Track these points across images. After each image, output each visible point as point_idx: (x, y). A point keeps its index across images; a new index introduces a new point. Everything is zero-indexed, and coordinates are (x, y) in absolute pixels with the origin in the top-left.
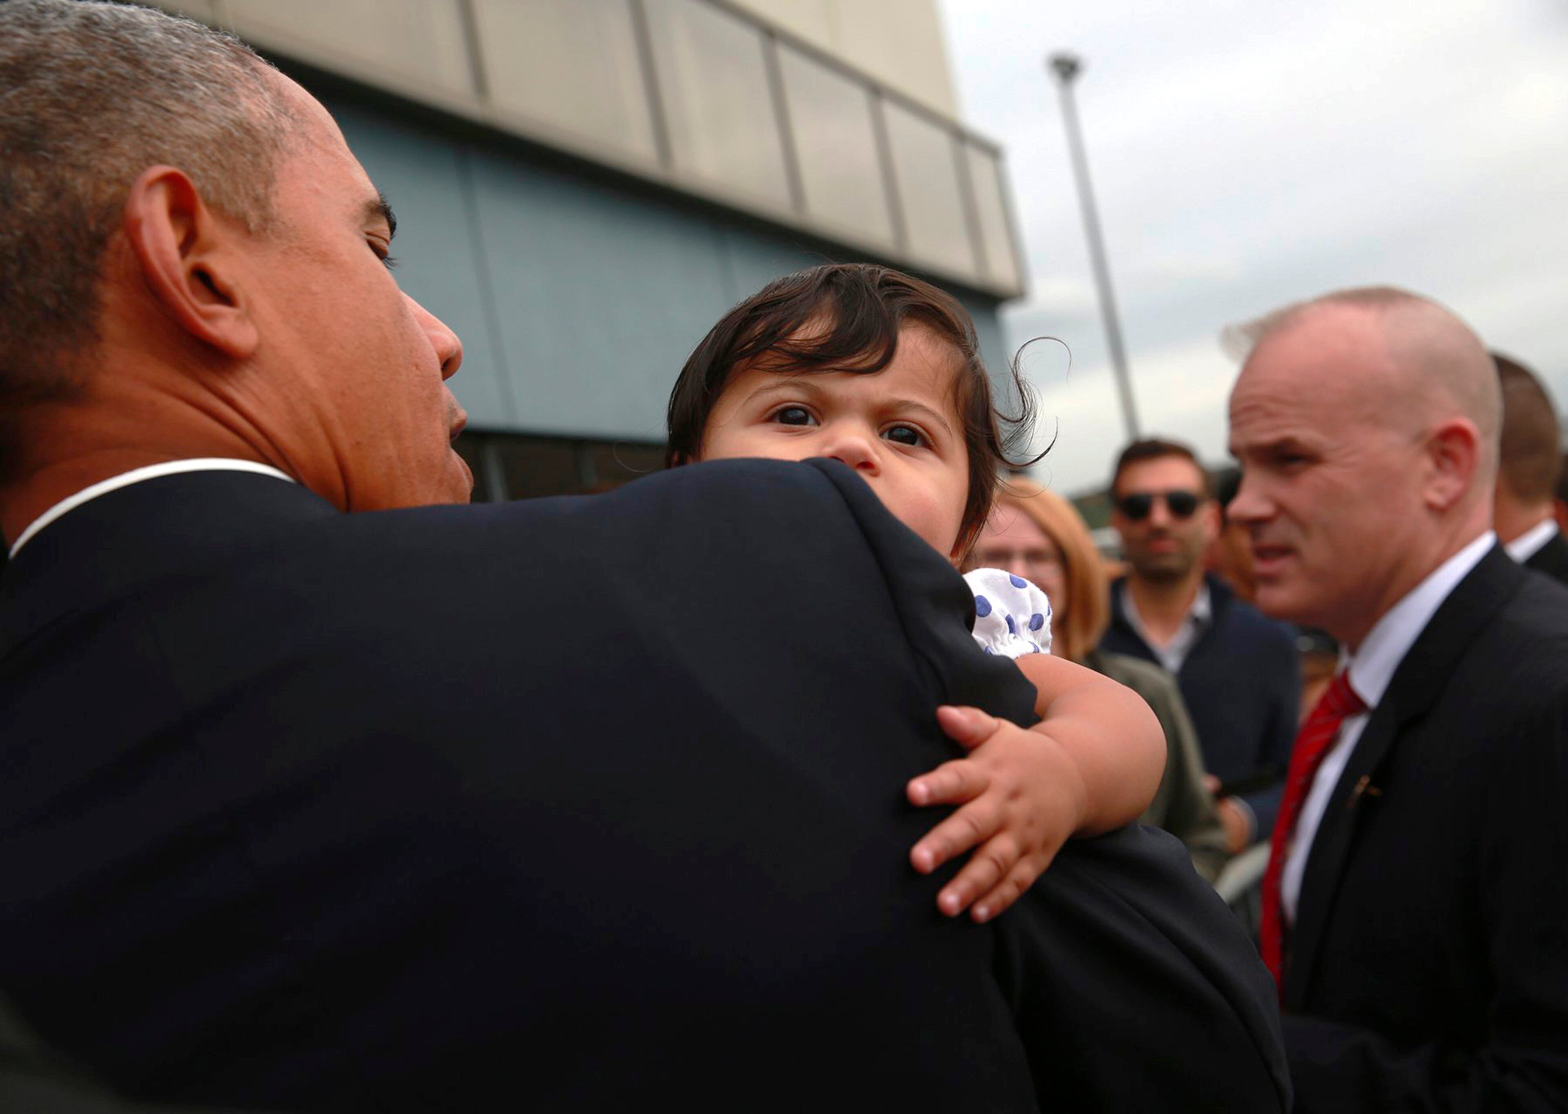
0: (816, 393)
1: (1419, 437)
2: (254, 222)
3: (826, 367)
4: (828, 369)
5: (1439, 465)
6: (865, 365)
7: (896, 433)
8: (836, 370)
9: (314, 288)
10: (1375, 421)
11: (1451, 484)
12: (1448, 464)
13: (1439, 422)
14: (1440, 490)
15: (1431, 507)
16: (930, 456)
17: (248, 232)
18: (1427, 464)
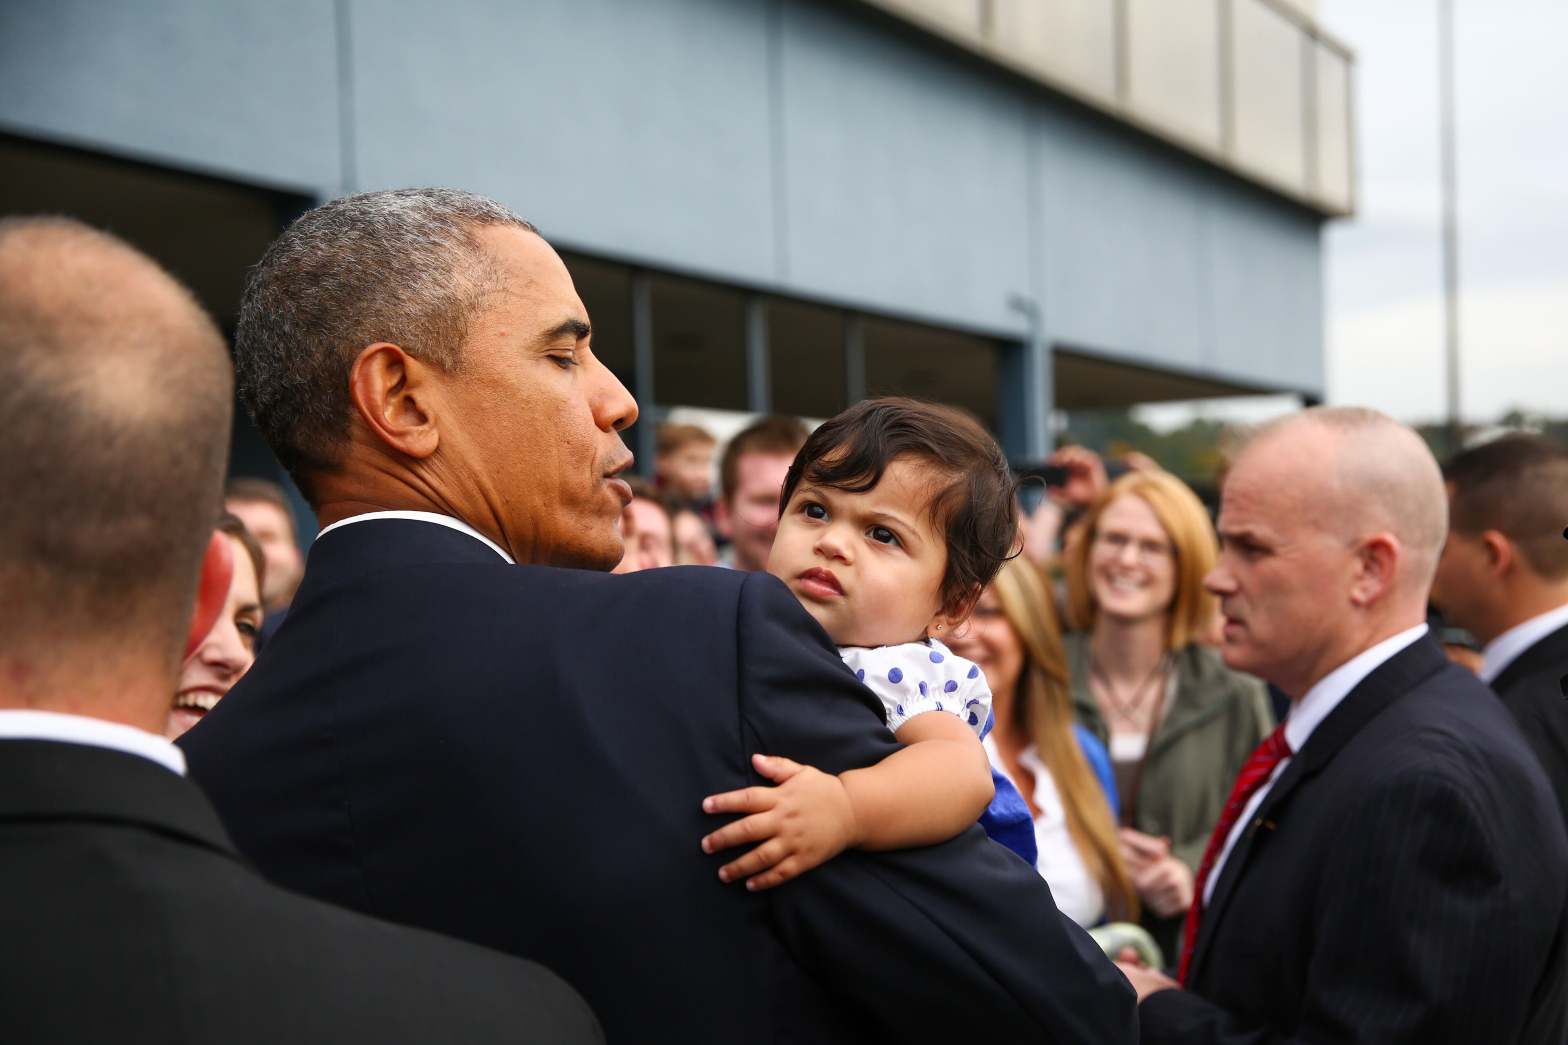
0: (824, 498)
1: (1353, 543)
2: (448, 363)
3: (831, 484)
4: (831, 486)
5: (1367, 568)
6: (857, 486)
7: (880, 533)
8: (836, 487)
9: (485, 405)
10: (1317, 526)
11: (1373, 586)
12: (1376, 568)
13: (1369, 534)
14: (1364, 590)
15: (1355, 603)
16: (899, 553)
17: (444, 371)
18: (1357, 566)
